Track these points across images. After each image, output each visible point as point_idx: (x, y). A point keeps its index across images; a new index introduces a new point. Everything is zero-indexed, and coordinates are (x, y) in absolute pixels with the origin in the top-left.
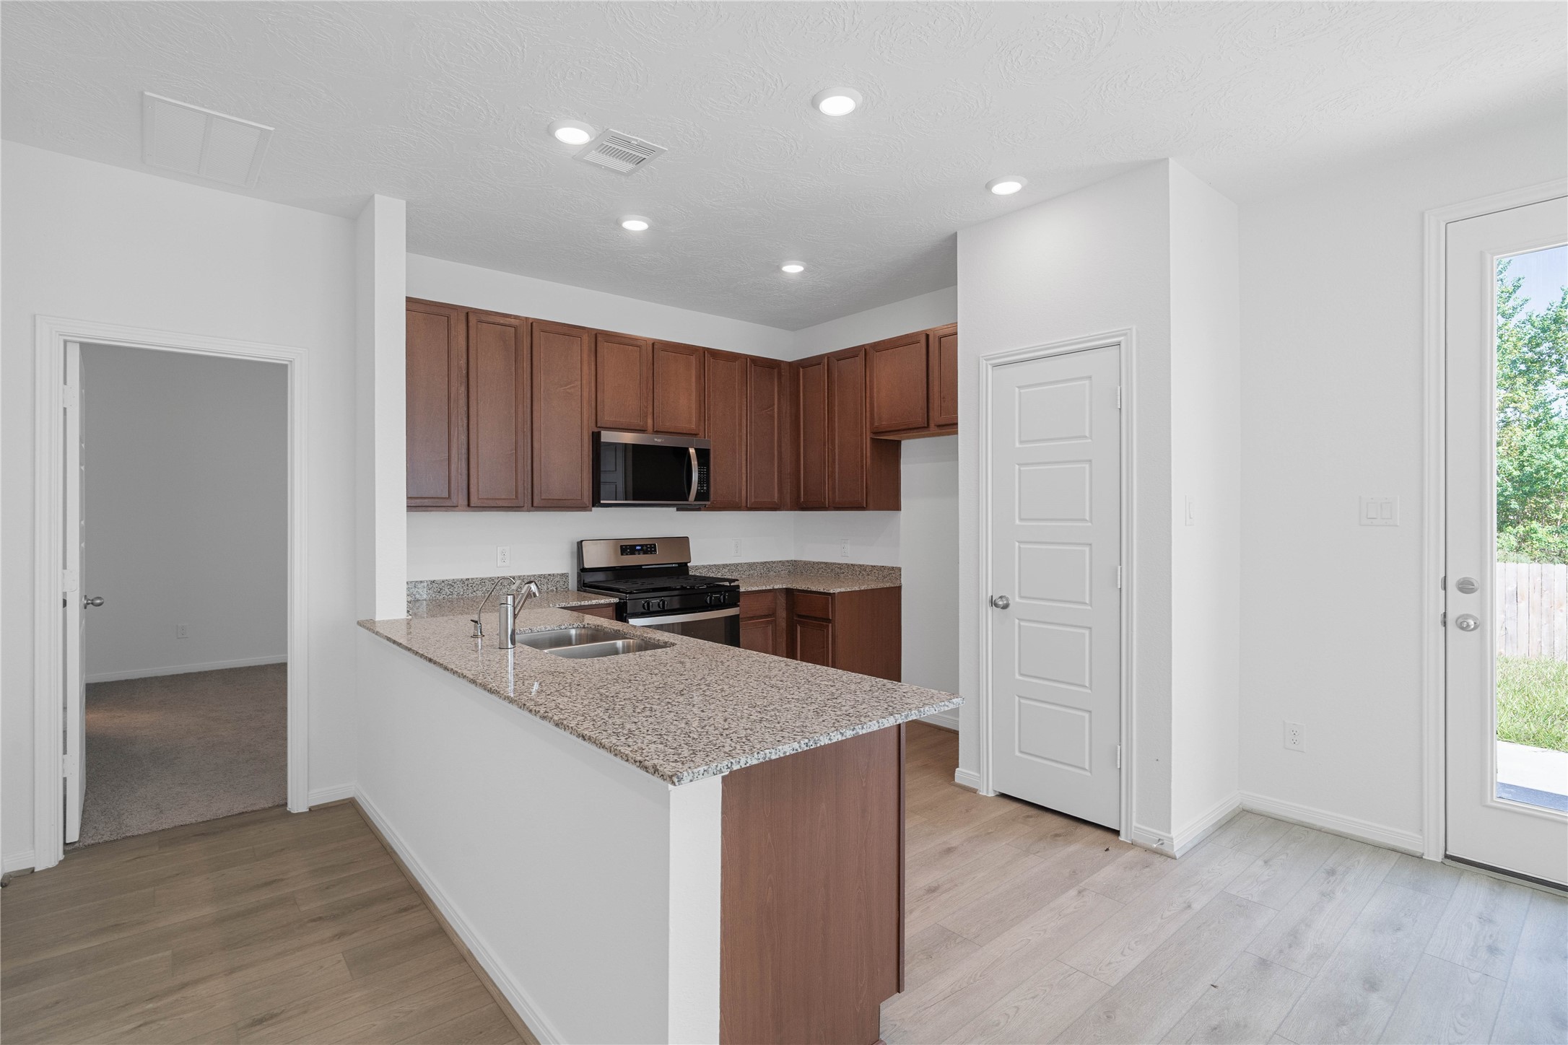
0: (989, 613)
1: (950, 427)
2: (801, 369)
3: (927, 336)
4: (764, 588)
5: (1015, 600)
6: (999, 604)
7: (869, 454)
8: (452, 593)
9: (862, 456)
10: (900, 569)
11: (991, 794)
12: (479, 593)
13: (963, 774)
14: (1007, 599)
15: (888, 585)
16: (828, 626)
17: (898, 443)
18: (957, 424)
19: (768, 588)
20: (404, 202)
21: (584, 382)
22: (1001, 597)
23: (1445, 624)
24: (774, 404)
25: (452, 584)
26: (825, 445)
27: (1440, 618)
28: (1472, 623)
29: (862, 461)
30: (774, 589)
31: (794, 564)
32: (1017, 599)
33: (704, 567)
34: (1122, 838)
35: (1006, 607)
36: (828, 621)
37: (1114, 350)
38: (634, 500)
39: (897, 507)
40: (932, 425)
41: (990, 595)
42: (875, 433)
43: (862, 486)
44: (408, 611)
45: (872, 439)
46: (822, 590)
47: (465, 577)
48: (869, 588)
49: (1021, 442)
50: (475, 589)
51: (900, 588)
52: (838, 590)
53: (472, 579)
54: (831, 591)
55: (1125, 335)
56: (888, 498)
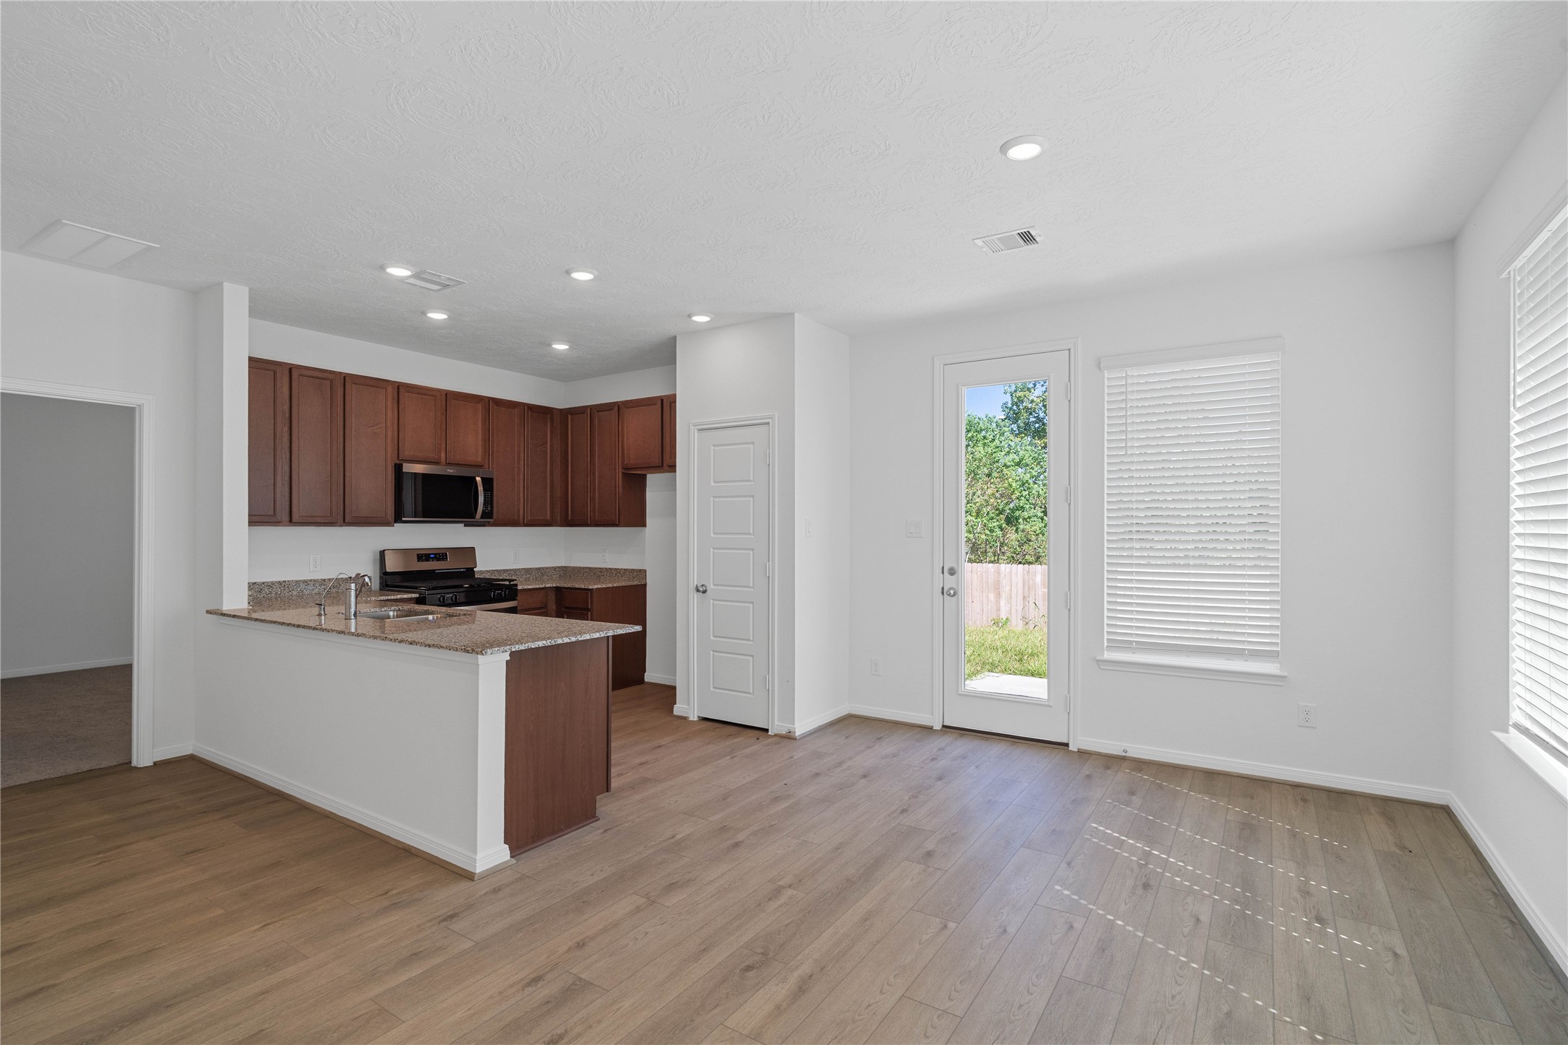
0: (696, 597)
1: (672, 468)
2: (570, 416)
3: (662, 400)
4: (538, 586)
5: (711, 587)
6: (701, 590)
7: (620, 485)
8: (271, 593)
9: (615, 486)
10: (645, 571)
11: (696, 719)
12: (295, 593)
13: (679, 709)
14: (706, 587)
15: (636, 583)
16: (587, 614)
17: (644, 477)
18: (675, 466)
19: (541, 586)
20: (248, 289)
21: (388, 424)
22: (702, 585)
23: (943, 594)
24: (547, 443)
25: (270, 585)
26: (587, 476)
27: (940, 590)
28: (952, 592)
29: (616, 489)
30: (545, 588)
31: (564, 569)
32: (712, 586)
33: (488, 571)
34: (770, 733)
35: (704, 592)
36: (589, 610)
37: (765, 428)
38: (423, 517)
39: (644, 525)
40: (665, 465)
41: (695, 584)
42: (625, 469)
43: (616, 508)
44: (249, 603)
45: (623, 473)
46: (583, 587)
47: (282, 579)
48: (621, 585)
49: (715, 482)
50: (291, 589)
51: (645, 585)
52: (596, 587)
53: (289, 581)
54: (590, 587)
55: (771, 418)
56: (638, 519)
